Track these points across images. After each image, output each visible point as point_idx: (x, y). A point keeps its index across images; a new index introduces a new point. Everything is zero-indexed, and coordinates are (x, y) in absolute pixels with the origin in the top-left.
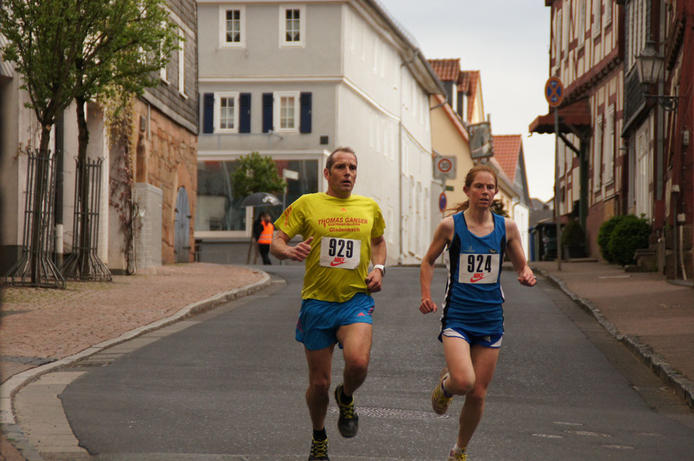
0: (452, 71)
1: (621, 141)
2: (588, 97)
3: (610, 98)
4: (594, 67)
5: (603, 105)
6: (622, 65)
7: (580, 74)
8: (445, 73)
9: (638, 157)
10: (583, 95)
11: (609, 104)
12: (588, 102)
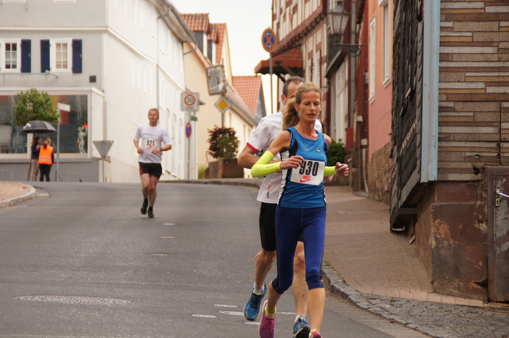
0: (202, 23)
1: (325, 81)
2: (300, 45)
3: (317, 46)
4: (305, 21)
5: (312, 52)
6: (325, 20)
7: (295, 27)
8: (196, 25)
9: (337, 93)
10: (297, 44)
11: (317, 51)
12: (300, 49)
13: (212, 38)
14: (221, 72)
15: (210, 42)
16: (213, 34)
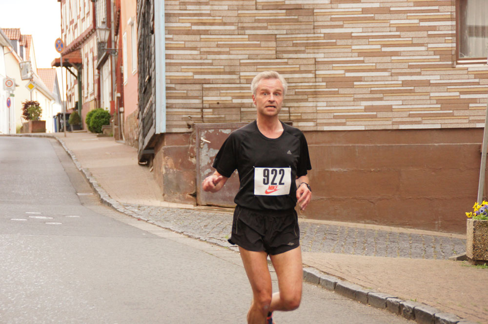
0: (16, 34)
1: (96, 71)
2: (80, 49)
3: (90, 49)
4: (82, 34)
5: (87, 54)
6: (95, 33)
7: (76, 37)
8: (12, 35)
9: (104, 79)
10: (78, 48)
11: (90, 52)
12: (80, 51)
13: (23, 44)
14: (29, 65)
15: (21, 46)
16: (23, 41)
